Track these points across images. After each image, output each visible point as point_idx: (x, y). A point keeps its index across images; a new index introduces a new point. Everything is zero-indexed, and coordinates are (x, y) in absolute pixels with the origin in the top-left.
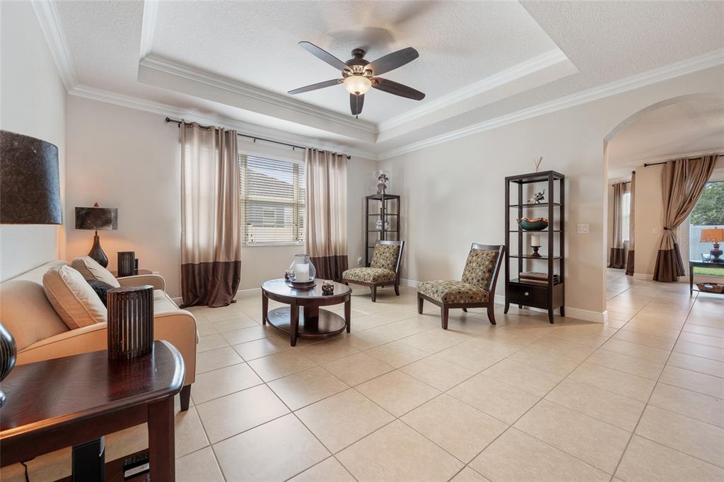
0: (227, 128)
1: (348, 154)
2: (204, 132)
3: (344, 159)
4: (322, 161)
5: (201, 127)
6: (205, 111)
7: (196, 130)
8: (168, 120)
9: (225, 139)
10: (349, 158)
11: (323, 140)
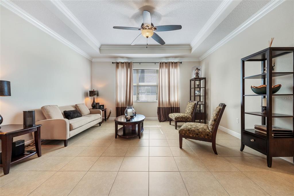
0: (129, 61)
1: (180, 61)
2: (123, 64)
3: (178, 64)
4: (166, 67)
5: (122, 63)
6: (122, 57)
7: (120, 64)
8: (113, 63)
9: (129, 65)
10: (181, 63)
11: (167, 58)
